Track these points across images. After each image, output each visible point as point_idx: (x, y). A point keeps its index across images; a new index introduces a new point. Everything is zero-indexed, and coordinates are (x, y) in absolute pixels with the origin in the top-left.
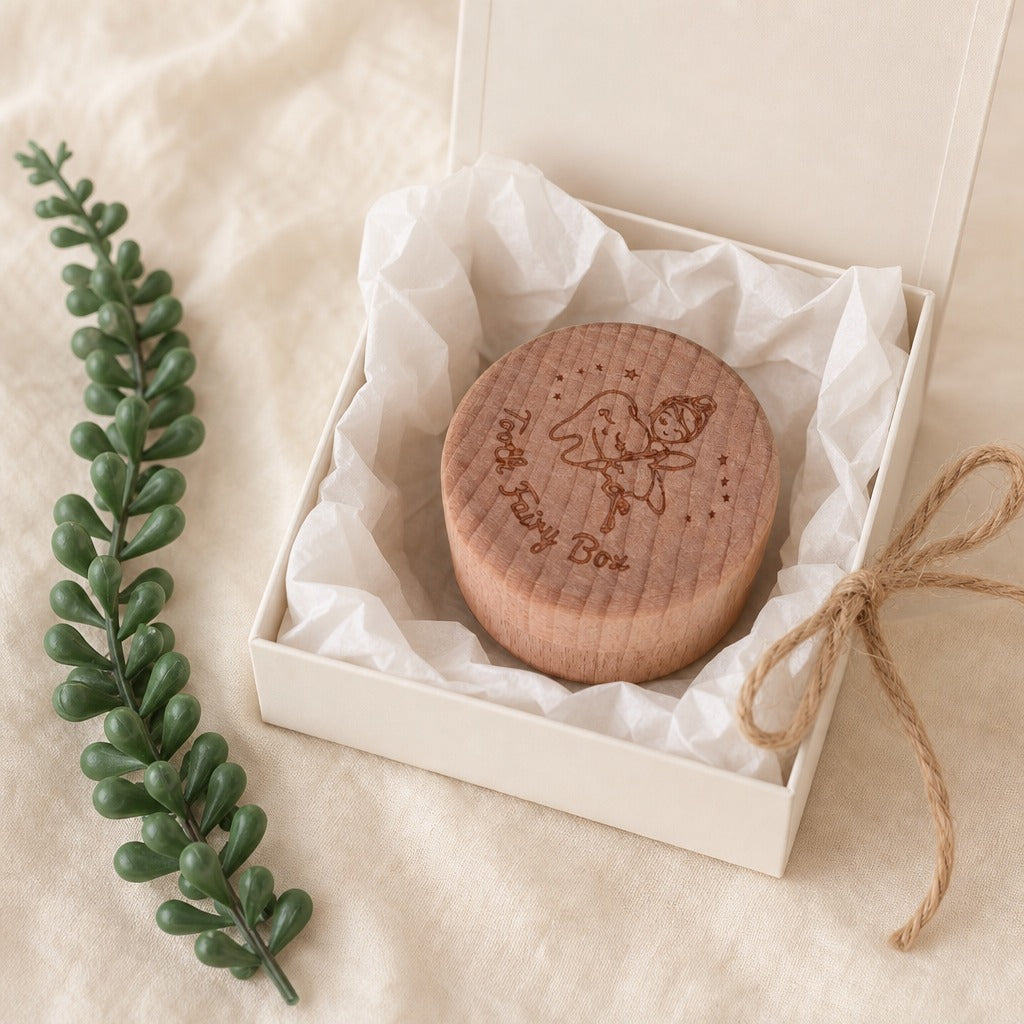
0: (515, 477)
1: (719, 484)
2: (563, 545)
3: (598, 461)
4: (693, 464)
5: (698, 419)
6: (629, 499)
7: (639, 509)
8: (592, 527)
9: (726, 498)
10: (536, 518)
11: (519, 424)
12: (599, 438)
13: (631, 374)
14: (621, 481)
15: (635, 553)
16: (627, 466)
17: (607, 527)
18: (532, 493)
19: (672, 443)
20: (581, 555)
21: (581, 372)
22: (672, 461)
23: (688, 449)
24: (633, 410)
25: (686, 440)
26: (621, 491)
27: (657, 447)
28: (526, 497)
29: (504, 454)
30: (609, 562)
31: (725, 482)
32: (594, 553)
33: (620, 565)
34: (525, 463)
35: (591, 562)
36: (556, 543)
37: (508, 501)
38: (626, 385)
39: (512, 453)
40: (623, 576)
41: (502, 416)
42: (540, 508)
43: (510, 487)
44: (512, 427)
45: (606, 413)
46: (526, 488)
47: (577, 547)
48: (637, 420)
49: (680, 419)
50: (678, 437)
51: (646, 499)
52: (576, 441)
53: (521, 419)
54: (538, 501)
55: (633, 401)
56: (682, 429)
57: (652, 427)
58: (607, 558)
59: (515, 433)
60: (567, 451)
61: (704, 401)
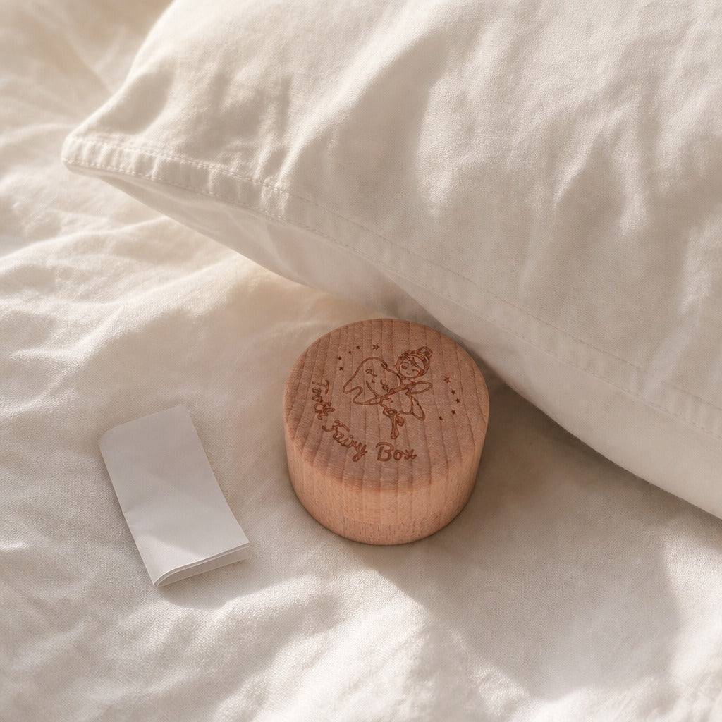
0: (330, 420)
1: (450, 395)
2: (372, 452)
3: (376, 398)
4: (431, 386)
5: (424, 361)
6: (401, 415)
7: (408, 418)
8: (385, 437)
9: (458, 401)
10: (350, 440)
11: (324, 389)
12: (371, 385)
13: (376, 347)
14: (393, 406)
15: (418, 448)
16: (392, 397)
17: (394, 436)
18: (343, 426)
19: (414, 378)
20: (385, 456)
21: (350, 352)
22: (418, 388)
23: (425, 378)
24: (385, 366)
25: (422, 373)
26: (395, 412)
27: (406, 382)
28: (341, 429)
29: (320, 407)
30: (403, 456)
31: (453, 392)
32: (392, 453)
33: (411, 456)
34: (333, 410)
35: (392, 459)
36: (366, 452)
37: (330, 434)
38: (375, 354)
39: (324, 406)
40: (415, 462)
41: (312, 386)
42: (351, 433)
43: (329, 426)
44: (319, 391)
45: (369, 371)
46: (338, 423)
47: (380, 451)
48: (389, 370)
49: (414, 363)
50: (416, 374)
51: (412, 412)
52: (358, 390)
53: (324, 386)
54: (348, 430)
55: (382, 361)
56: (416, 368)
57: (400, 372)
58: (401, 453)
59: (323, 394)
60: (355, 398)
61: (424, 350)
